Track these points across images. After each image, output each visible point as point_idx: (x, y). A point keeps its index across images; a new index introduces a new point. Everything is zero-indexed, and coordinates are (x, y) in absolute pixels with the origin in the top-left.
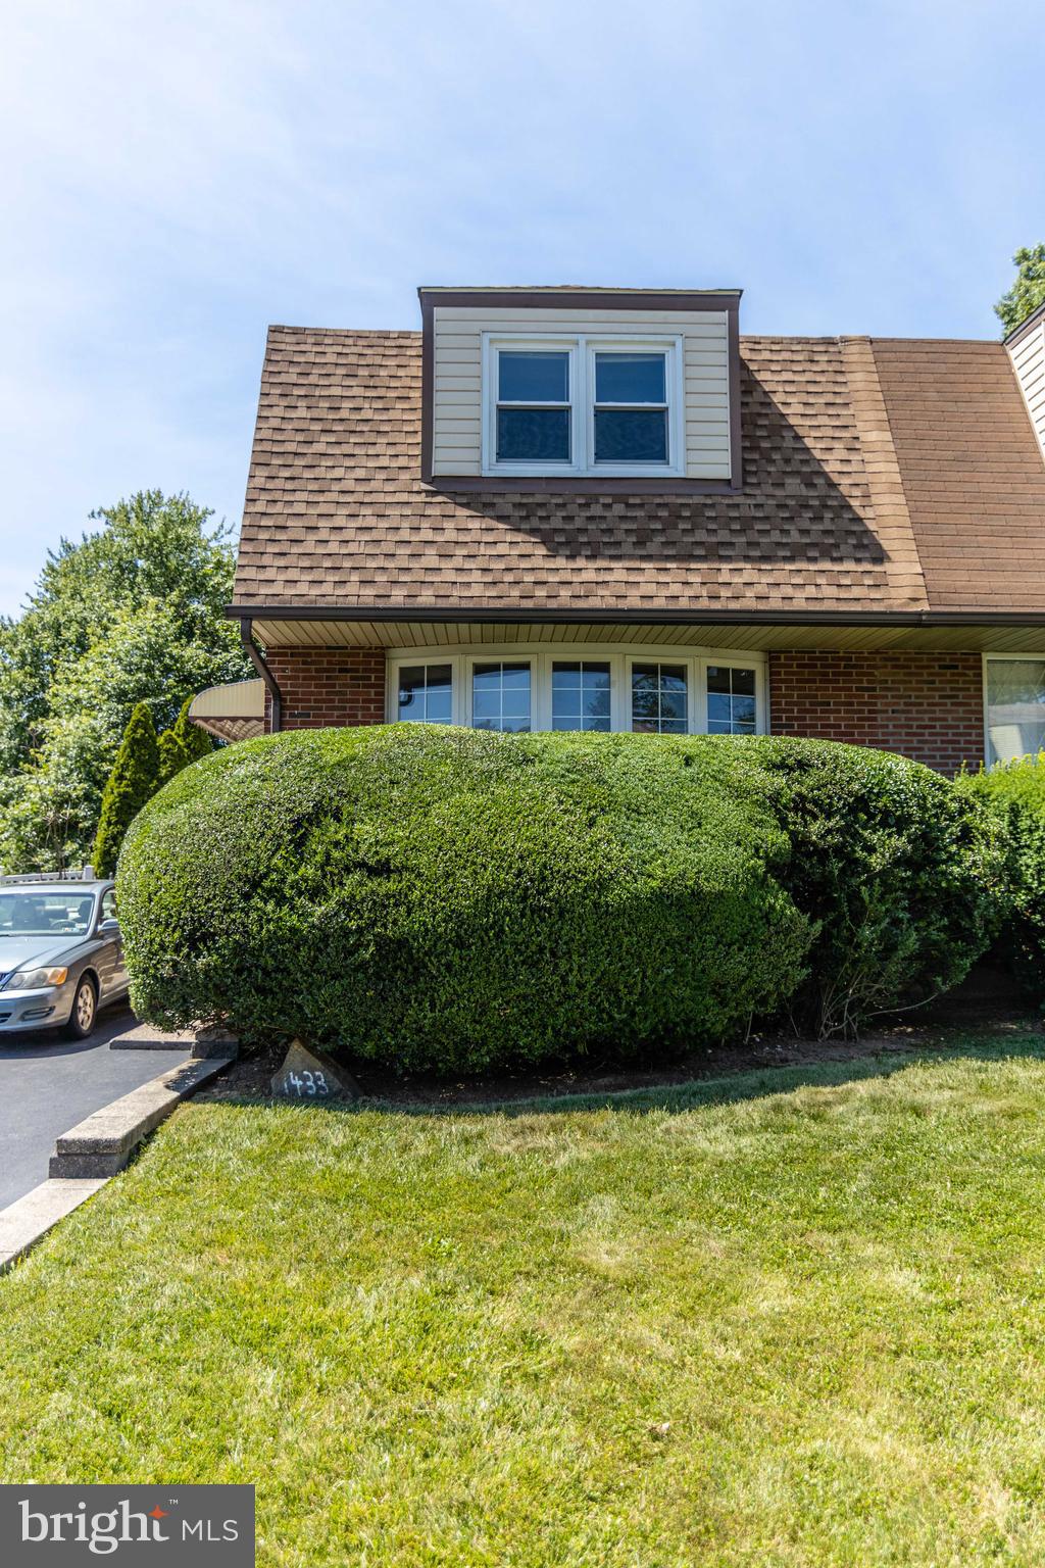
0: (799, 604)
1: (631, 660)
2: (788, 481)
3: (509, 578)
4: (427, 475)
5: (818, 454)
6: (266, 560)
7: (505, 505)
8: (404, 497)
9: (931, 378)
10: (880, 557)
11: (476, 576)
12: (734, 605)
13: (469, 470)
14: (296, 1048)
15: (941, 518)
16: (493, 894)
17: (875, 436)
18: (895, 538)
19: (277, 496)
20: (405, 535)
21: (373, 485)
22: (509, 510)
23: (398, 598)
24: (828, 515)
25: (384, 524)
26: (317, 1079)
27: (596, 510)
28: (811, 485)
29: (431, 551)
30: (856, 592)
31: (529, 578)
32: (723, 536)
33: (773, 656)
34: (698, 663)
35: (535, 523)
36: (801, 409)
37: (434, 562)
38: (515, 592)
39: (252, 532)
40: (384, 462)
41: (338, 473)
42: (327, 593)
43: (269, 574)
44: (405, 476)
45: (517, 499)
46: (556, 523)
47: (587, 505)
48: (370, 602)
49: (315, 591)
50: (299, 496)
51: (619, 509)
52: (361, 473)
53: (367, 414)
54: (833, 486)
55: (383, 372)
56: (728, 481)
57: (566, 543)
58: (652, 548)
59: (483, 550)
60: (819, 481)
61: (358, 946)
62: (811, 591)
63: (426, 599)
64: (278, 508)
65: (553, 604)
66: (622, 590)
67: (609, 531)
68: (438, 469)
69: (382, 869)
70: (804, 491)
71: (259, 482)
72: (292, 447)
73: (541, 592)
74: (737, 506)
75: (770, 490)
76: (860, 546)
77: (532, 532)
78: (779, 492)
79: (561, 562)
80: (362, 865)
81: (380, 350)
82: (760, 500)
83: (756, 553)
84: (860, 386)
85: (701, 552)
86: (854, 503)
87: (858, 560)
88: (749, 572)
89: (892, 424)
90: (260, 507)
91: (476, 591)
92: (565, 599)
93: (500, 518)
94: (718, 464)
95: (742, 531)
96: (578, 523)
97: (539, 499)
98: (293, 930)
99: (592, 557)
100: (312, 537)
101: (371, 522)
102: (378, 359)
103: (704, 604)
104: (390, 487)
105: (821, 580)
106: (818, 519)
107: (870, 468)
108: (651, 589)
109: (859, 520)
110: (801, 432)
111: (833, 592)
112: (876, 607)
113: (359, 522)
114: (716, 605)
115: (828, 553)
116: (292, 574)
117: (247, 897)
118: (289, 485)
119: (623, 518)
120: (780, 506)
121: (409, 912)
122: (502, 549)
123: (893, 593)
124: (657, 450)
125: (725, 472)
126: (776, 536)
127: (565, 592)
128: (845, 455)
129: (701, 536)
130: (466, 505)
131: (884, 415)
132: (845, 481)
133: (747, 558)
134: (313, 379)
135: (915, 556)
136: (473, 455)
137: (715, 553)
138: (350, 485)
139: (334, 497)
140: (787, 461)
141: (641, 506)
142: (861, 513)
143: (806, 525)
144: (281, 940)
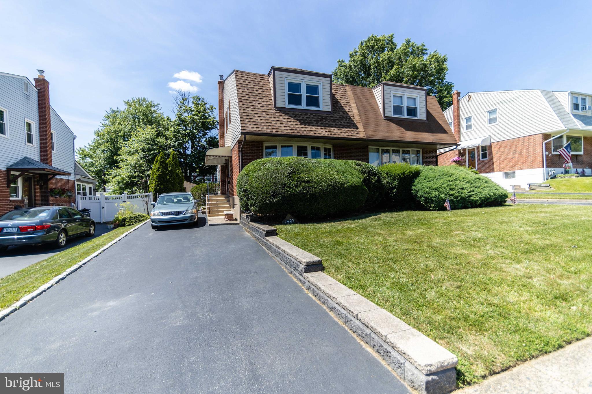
0: (346, 136)
1: (311, 146)
2: (340, 112)
3: (294, 129)
4: (275, 107)
5: (345, 108)
6: (246, 122)
7: (291, 113)
8: (271, 111)
9: (361, 94)
10: (357, 128)
11: (288, 128)
12: (335, 136)
13: (283, 106)
14: (289, 215)
15: (366, 121)
16: (328, 186)
17: (354, 105)
18: (359, 124)
19: (245, 108)
20: (273, 119)
21: (264, 108)
22: (292, 115)
23: (274, 132)
24: (348, 120)
25: (268, 116)
26: (292, 220)
27: (308, 116)
28: (344, 114)
29: (278, 122)
30: (354, 135)
31: (298, 129)
32: (331, 123)
33: (334, 146)
34: (322, 147)
35: (297, 118)
36: (340, 99)
37: (280, 125)
38: (296, 132)
39: (242, 116)
40: (265, 103)
41: (257, 104)
42: (260, 130)
43: (248, 125)
44: (270, 106)
45: (293, 113)
46: (301, 118)
47: (306, 115)
48: (269, 132)
49: (258, 130)
50: (249, 109)
51: (312, 116)
52: (261, 105)
53: (260, 92)
54: (348, 114)
55: (261, 83)
56: (330, 112)
57: (303, 122)
58: (319, 124)
59: (288, 123)
60: (345, 113)
61: (306, 195)
62: (347, 134)
63: (280, 132)
64: (246, 111)
65: (303, 134)
66: (315, 132)
67: (311, 120)
68: (277, 105)
69: (308, 182)
70: (343, 115)
71: (241, 105)
72: (246, 98)
73: (301, 132)
74: (332, 117)
75: (337, 114)
76: (354, 126)
77: (297, 120)
78: (339, 115)
79: (303, 126)
80: (304, 181)
81: (259, 78)
82: (336, 116)
83: (337, 126)
84: (349, 95)
85: (327, 125)
86: (352, 118)
87: (354, 129)
88: (336, 130)
89: (356, 103)
90: (242, 111)
91: (289, 131)
92: (305, 133)
93: (290, 116)
94: (328, 109)
95: (334, 122)
96: (305, 118)
97: (297, 113)
98: (294, 193)
99: (309, 125)
100: (254, 118)
101: (265, 116)
102: (259, 80)
103: (330, 135)
104: (268, 108)
105: (348, 132)
106: (346, 120)
107: (353, 111)
108: (320, 132)
109: (353, 121)
110: (341, 103)
111: (350, 134)
112: (358, 137)
113: (263, 116)
114: (332, 136)
115: (349, 127)
116: (252, 126)
117: (284, 187)
118: (247, 106)
119: (313, 118)
120: (340, 117)
121: (315, 189)
122: (292, 123)
123: (361, 135)
124: (317, 105)
125: (330, 110)
126: (340, 123)
127: (305, 132)
128: (349, 108)
129: (327, 122)
130: (283, 113)
131: (354, 101)
132: (350, 113)
133: (336, 127)
134: (247, 83)
135: (363, 128)
136: (284, 103)
137: (330, 126)
138: (260, 107)
139: (257, 110)
140: (339, 109)
141: (316, 116)
142: (353, 120)
143: (345, 121)
144: (292, 195)
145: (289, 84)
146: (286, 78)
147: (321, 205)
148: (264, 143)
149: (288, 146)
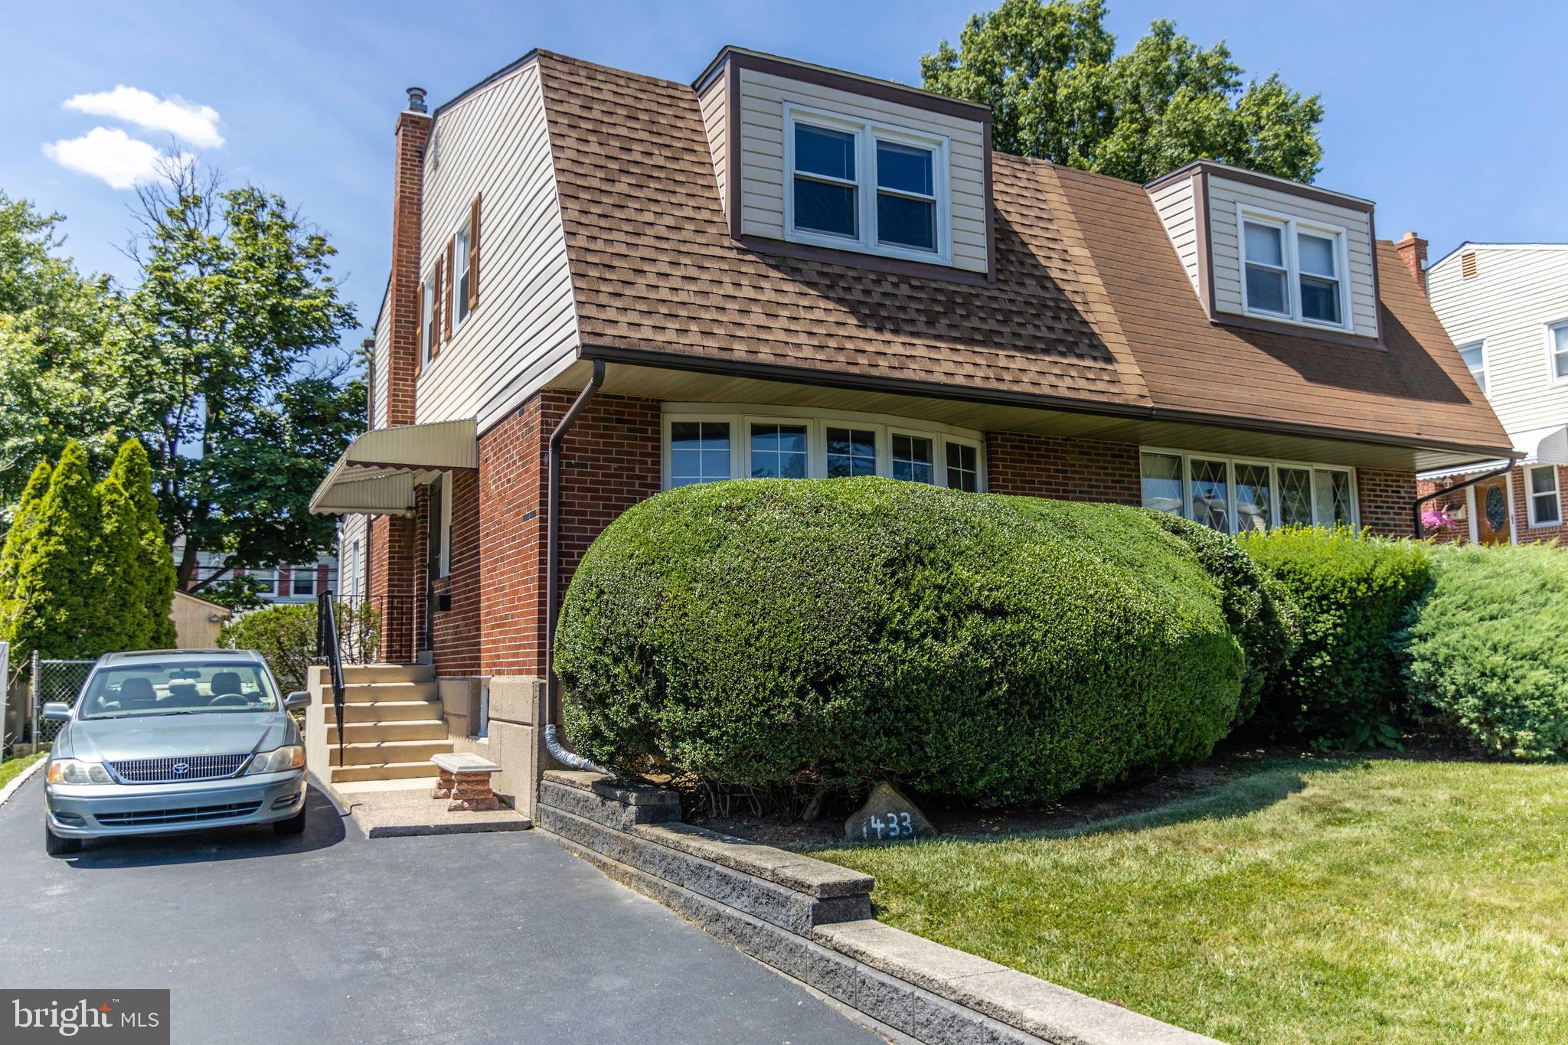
0: (1064, 393)
1: (892, 431)
2: (1028, 281)
3: (833, 343)
4: (736, 232)
5: (1043, 262)
6: (603, 299)
7: (812, 269)
8: (718, 252)
9: (1103, 207)
10: (1109, 359)
11: (803, 339)
12: (1016, 388)
13: (774, 233)
14: (884, 793)
15: (1140, 329)
17: (1079, 252)
18: (1114, 342)
19: (596, 232)
20: (729, 290)
21: (685, 235)
22: (815, 278)
23: (740, 352)
24: (1064, 316)
25: (705, 276)
26: (902, 820)
27: (887, 288)
28: (1044, 288)
29: (756, 308)
30: (1100, 386)
31: (849, 345)
32: (991, 325)
33: (989, 437)
34: (939, 438)
35: (841, 293)
36: (1019, 219)
37: (763, 320)
38: (842, 359)
39: (582, 268)
40: (690, 213)
41: (649, 217)
42: (669, 338)
43: (611, 314)
44: (712, 230)
45: (819, 268)
46: (856, 295)
47: (878, 282)
48: (716, 354)
49: (660, 337)
50: (614, 236)
51: (904, 289)
52: (670, 221)
53: (661, 162)
54: (1061, 291)
55: (663, 121)
56: (985, 276)
57: (872, 316)
58: (941, 328)
59: (802, 314)
60: (1049, 285)
61: (990, 684)
62: (1068, 382)
63: (765, 355)
64: (599, 245)
65: (874, 372)
66: (929, 366)
67: (903, 308)
68: (747, 228)
69: (997, 611)
70: (1041, 293)
71: (574, 215)
72: (596, 183)
73: (863, 360)
74: (995, 299)
75: (1016, 288)
76: (1092, 346)
77: (840, 301)
78: (1022, 291)
79: (871, 334)
81: (653, 97)
82: (1012, 296)
83: (1020, 343)
84: (1056, 205)
85: (979, 337)
86: (1079, 308)
87: (1095, 359)
88: (1019, 362)
89: (1088, 242)
90: (581, 242)
91: (807, 352)
92: (883, 367)
93: (810, 284)
94: (979, 262)
95: (1004, 322)
96: (876, 298)
97: (837, 270)
98: (927, 669)
99: (896, 332)
100: (641, 281)
101: (693, 272)
102: (655, 107)
103: (994, 385)
104: (700, 239)
105: (1074, 373)
106: (1057, 318)
107: (1083, 279)
108: (950, 367)
109: (1085, 323)
110: (1026, 239)
111: (1082, 383)
112: (1117, 400)
113: (681, 272)
114: (1003, 387)
115: (1071, 349)
116: (634, 317)
117: (874, 640)
118: (603, 223)
119: (910, 297)
120: (1028, 304)
122: (818, 314)
123: (1127, 389)
124: (927, 241)
125: (982, 267)
126: (1031, 330)
127: (883, 362)
128: (1061, 265)
129: (975, 322)
130: (776, 267)
131: (1080, 234)
132: (1067, 287)
133: (1015, 347)
134: (596, 114)
135: (1132, 359)
136: (776, 218)
137: (989, 339)
138: (664, 232)
139: (651, 241)
140: (1022, 263)
141: (922, 288)
142: (1089, 318)
143: (1050, 323)
145: (804, 134)
146: (787, 106)
147: (1065, 736)
148: (665, 406)
149: (787, 430)
